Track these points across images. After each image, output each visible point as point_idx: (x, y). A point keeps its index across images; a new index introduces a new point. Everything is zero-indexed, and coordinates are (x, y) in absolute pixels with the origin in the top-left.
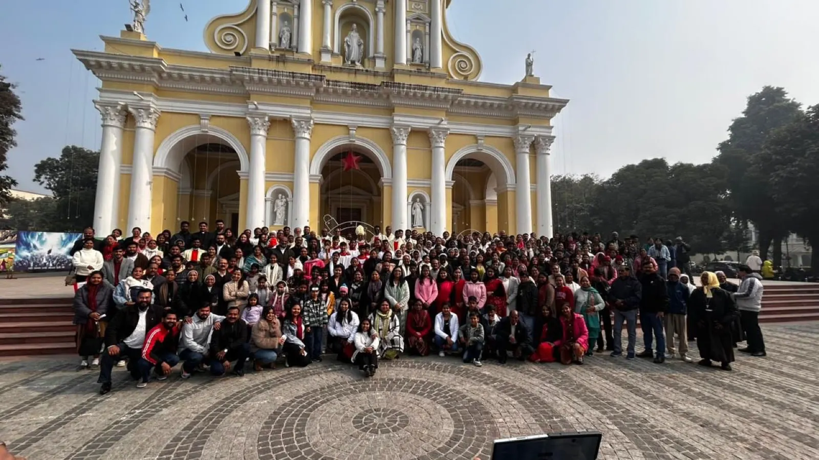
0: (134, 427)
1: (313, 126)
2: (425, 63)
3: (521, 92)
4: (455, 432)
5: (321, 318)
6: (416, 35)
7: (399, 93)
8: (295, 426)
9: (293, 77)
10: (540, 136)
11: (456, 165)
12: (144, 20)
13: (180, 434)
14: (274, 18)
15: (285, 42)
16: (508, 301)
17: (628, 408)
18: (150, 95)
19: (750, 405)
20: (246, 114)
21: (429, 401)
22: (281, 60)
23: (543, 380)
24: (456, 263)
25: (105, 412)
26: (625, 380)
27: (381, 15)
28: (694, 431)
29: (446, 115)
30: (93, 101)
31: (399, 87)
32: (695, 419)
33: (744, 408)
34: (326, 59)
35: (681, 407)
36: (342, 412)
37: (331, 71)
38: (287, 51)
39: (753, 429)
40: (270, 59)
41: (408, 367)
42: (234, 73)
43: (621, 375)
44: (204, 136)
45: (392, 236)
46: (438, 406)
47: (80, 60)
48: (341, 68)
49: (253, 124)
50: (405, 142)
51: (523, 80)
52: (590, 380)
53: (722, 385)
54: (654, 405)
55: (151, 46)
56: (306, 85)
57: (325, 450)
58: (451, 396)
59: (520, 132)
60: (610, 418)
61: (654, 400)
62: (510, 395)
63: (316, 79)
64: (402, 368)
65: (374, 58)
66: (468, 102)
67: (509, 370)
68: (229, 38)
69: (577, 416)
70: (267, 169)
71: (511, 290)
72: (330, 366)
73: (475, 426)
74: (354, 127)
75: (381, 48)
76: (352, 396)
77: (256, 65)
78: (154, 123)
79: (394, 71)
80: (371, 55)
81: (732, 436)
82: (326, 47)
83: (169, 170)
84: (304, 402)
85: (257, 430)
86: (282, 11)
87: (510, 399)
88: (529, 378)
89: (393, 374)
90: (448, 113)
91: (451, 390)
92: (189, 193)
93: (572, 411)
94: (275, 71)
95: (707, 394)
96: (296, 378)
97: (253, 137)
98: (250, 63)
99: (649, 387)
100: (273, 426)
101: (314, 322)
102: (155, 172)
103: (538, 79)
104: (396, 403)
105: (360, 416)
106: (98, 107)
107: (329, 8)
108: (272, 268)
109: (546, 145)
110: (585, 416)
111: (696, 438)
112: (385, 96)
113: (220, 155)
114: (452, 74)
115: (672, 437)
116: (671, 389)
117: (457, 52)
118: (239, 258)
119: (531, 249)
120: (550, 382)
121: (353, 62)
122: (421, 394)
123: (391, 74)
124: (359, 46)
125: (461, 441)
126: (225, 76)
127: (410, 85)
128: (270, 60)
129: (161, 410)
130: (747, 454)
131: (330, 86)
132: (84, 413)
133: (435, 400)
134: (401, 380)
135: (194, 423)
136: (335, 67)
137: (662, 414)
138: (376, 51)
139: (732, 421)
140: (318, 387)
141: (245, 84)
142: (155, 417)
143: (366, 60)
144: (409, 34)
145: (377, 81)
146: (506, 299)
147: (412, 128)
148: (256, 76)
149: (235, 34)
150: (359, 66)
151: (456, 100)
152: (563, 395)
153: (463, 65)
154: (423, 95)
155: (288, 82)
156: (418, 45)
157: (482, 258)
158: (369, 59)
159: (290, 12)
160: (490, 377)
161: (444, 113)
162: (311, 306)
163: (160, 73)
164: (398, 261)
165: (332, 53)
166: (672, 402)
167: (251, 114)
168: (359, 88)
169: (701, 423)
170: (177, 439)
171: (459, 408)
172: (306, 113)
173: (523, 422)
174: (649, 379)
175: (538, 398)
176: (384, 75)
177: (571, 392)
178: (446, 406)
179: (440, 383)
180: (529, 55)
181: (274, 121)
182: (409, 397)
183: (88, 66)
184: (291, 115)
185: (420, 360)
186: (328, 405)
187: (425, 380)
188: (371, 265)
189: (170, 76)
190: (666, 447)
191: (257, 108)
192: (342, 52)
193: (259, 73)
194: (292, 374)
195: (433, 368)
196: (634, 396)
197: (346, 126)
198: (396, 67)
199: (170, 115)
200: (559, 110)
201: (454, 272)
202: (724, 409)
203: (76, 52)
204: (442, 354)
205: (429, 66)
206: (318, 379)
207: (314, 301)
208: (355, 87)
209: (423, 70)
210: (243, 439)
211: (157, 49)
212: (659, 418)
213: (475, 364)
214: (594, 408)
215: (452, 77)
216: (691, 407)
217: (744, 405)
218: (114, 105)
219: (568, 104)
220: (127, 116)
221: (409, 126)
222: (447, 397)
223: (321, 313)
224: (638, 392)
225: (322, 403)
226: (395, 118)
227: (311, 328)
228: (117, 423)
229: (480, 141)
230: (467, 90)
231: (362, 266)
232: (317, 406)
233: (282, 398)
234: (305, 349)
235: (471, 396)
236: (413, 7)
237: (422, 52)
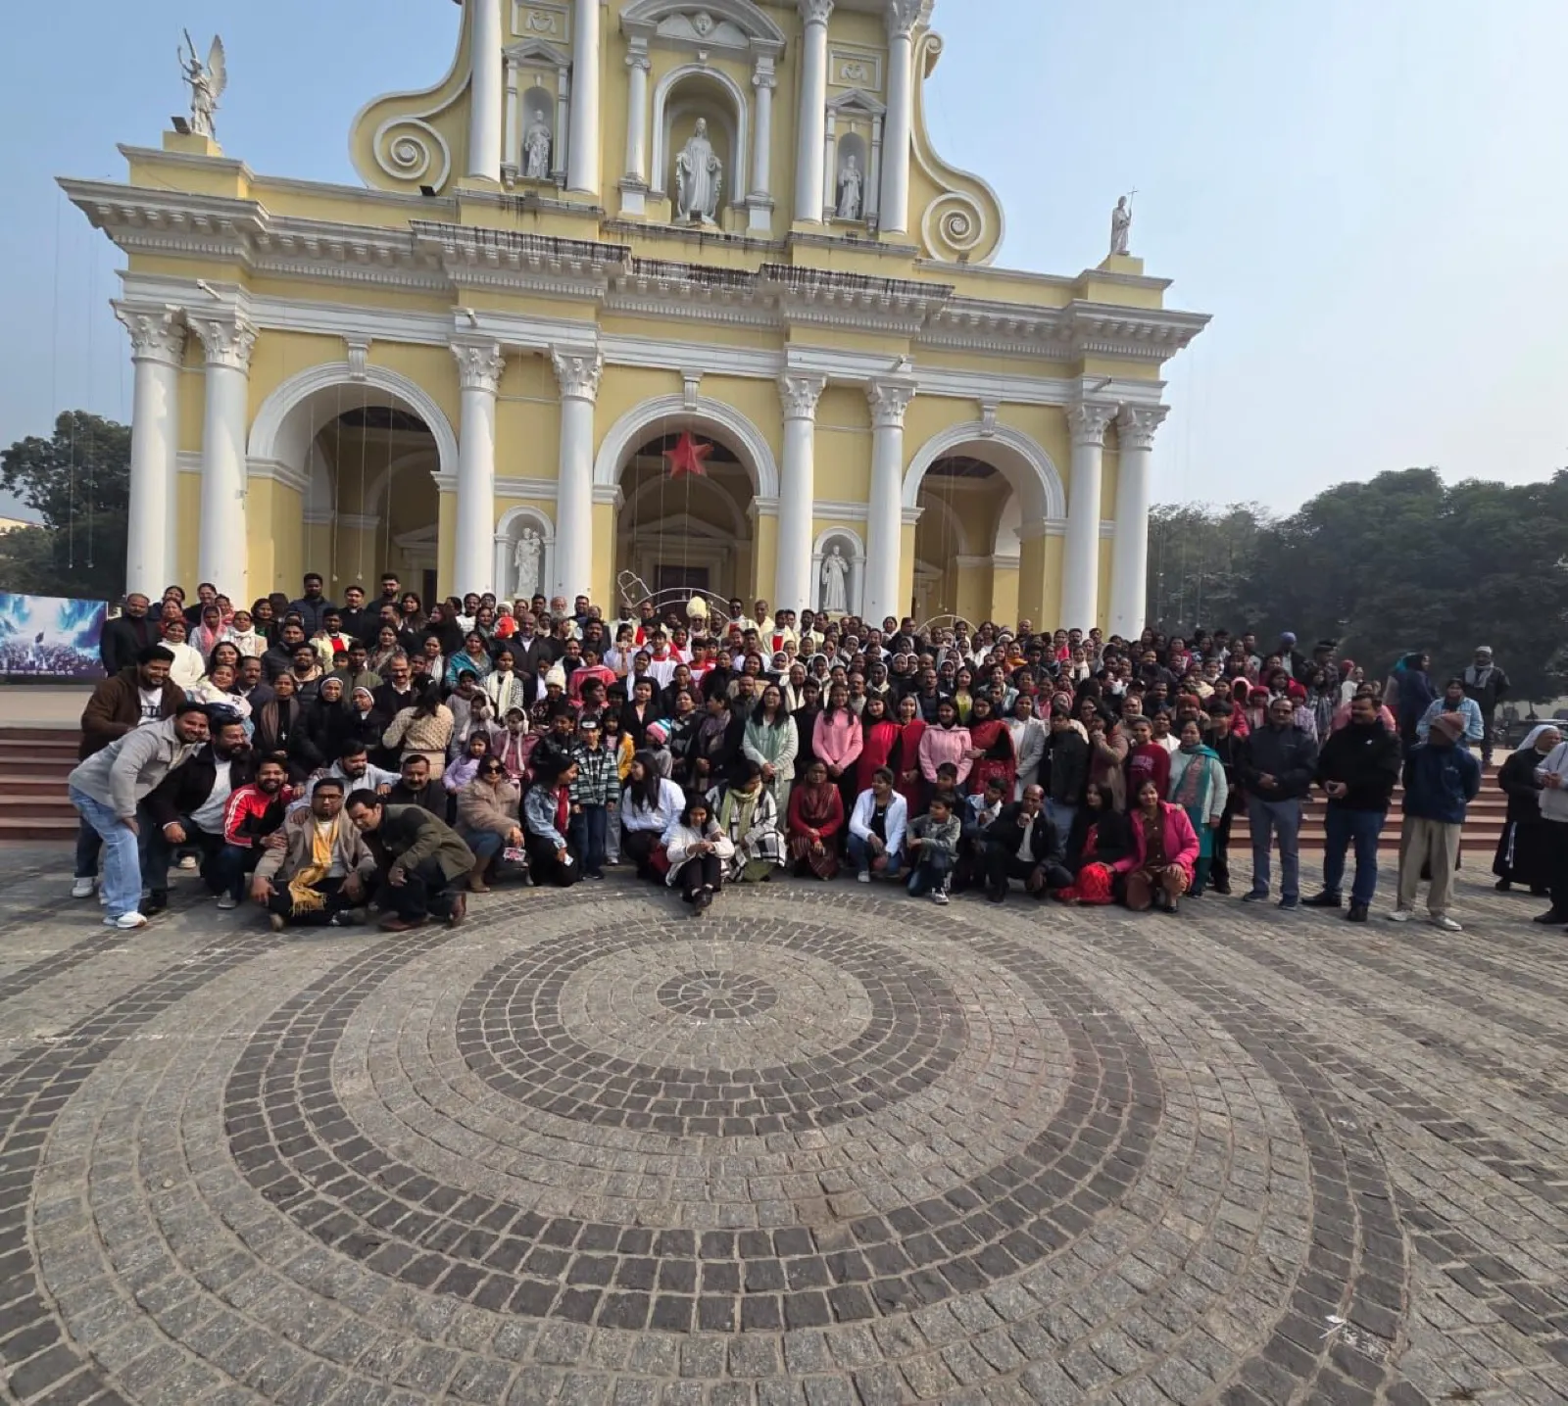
0: (210, 977)
1: (601, 370)
2: (867, 219)
3: (1095, 295)
4: (874, 1023)
5: (603, 787)
6: (848, 147)
7: (802, 293)
8: (537, 993)
9: (556, 250)
10: (1131, 404)
11: (929, 471)
12: (214, 105)
13: (300, 995)
14: (512, 99)
15: (537, 161)
16: (1020, 771)
17: (1262, 1001)
18: (234, 289)
19: (1545, 1011)
20: (449, 339)
21: (824, 963)
22: (527, 206)
23: (1079, 938)
24: (905, 684)
25: (153, 948)
26: (1267, 947)
27: (765, 95)
28: (1403, 1051)
29: (912, 350)
30: (112, 302)
31: (802, 278)
32: (1409, 1030)
33: (1529, 1016)
34: (634, 207)
35: (1384, 1005)
36: (637, 973)
37: (644, 238)
38: (543, 184)
39: (1542, 1057)
40: (503, 204)
41: (788, 898)
42: (420, 237)
43: (1259, 938)
44: (354, 389)
45: (769, 624)
46: (844, 975)
47: (76, 202)
48: (667, 230)
49: (466, 362)
50: (811, 414)
51: (1100, 267)
52: (1189, 944)
53: (1487, 968)
54: (1322, 999)
55: (231, 169)
56: (587, 270)
57: (596, 1041)
58: (872, 956)
59: (1085, 395)
60: (1219, 1018)
61: (1327, 989)
62: (1003, 962)
63: (608, 256)
64: (774, 900)
65: (745, 206)
66: (964, 319)
67: (1008, 915)
68: (408, 151)
69: (1147, 1009)
70: (497, 470)
71: (1028, 747)
72: (620, 889)
73: (918, 1016)
74: (695, 374)
75: (763, 183)
76: (662, 947)
77: (470, 218)
78: (246, 355)
79: (793, 239)
80: (739, 197)
81: (1488, 1067)
82: (633, 175)
83: (282, 465)
84: (559, 951)
85: (458, 998)
86: (529, 83)
87: (1003, 969)
88: (1050, 933)
89: (753, 910)
90: (915, 345)
91: (875, 947)
92: (328, 522)
93: (1137, 999)
94: (514, 234)
95: (1449, 984)
96: (546, 906)
97: (465, 394)
98: (458, 214)
99: (1319, 964)
100: (491, 991)
101: (586, 796)
102: (252, 468)
103: (1139, 262)
104: (753, 964)
105: (675, 983)
106: (121, 315)
107: (640, 76)
108: (501, 680)
109: (1145, 427)
110: (1165, 1011)
111: (1405, 1066)
112: (768, 301)
113: (391, 436)
114: (930, 246)
115: (1350, 1061)
116: (1369, 970)
117: (944, 191)
118: (433, 658)
119: (1085, 664)
120: (1096, 944)
121: (696, 216)
122: (810, 950)
123: (785, 245)
124: (712, 174)
125: (883, 1041)
126: (401, 246)
127: (830, 273)
128: (502, 208)
129: (265, 952)
130: (1516, 1103)
131: (642, 275)
132: (113, 947)
133: (836, 962)
134: (768, 921)
135: (329, 979)
136: (653, 228)
137: (1338, 1017)
138: (750, 188)
139: (1496, 1038)
140: (592, 927)
141: (446, 265)
142: (252, 963)
143: (727, 211)
144: (831, 144)
145: (751, 263)
146: (1015, 768)
147: (829, 379)
148: (471, 246)
149: (423, 145)
150: (709, 225)
151: (935, 312)
152: (1121, 968)
153: (958, 225)
154: (857, 298)
155: (544, 262)
156: (850, 175)
157: (967, 678)
158: (734, 207)
159: (548, 87)
160: (963, 926)
161: (907, 344)
162: (583, 761)
163: (254, 235)
164: (778, 677)
165: (648, 193)
166: (1365, 994)
167: (461, 340)
168: (709, 279)
169: (1423, 1038)
170: (294, 1005)
171: (888, 980)
172: (586, 338)
173: (1023, 1013)
174: (1322, 951)
175: (1063, 972)
176: (768, 247)
177: (1141, 965)
178: (860, 976)
179: (854, 932)
180: (1122, 200)
181: (512, 356)
182: (782, 953)
183: (97, 219)
184: (550, 344)
185: (815, 885)
186: (609, 961)
187: (821, 924)
188: (715, 682)
189: (276, 241)
190: (1334, 1078)
191: (473, 326)
192: (672, 190)
193: (477, 239)
194: (538, 898)
195: (840, 903)
196: (1282, 980)
197: (678, 372)
198: (796, 228)
199: (277, 338)
200: (1184, 340)
201: (899, 702)
202: (1481, 1015)
203: (67, 185)
204: (864, 877)
205: (877, 228)
206: (592, 912)
207: (590, 751)
208: (699, 278)
209: (862, 236)
210: (428, 1013)
211: (246, 176)
212: (1331, 1024)
213: (933, 900)
214: (1187, 997)
215: (929, 256)
216: (1409, 1006)
217: (1532, 1009)
218: (157, 312)
219: (1207, 326)
220: (185, 338)
221: (822, 374)
222: (863, 958)
223: (604, 777)
224: (1291, 972)
225: (597, 955)
226: (791, 355)
227: (582, 806)
228: (176, 968)
229: (987, 415)
230: (963, 288)
231: (697, 685)
232: (585, 961)
233: (514, 942)
234: (569, 851)
235: (914, 958)
236: (843, 74)
237: (861, 190)
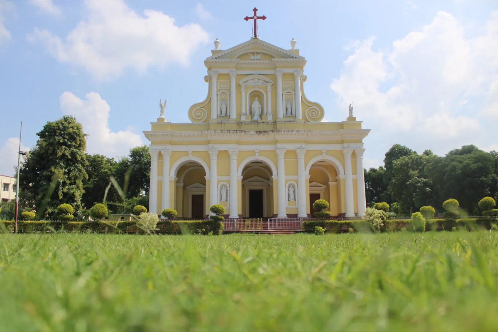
1: (239, 152)
9: (229, 132)
15: (224, 112)
18: (169, 145)
22: (223, 123)
27: (269, 93)
31: (279, 132)
34: (243, 118)
37: (246, 125)
40: (218, 123)
42: (204, 133)
44: (189, 161)
48: (250, 123)
49: (211, 154)
50: (283, 157)
56: (235, 135)
59: (345, 148)
63: (239, 132)
65: (267, 115)
68: (199, 114)
74: (257, 151)
75: (270, 110)
77: (212, 127)
78: (170, 157)
79: (277, 122)
80: (265, 113)
82: (243, 112)
83: (175, 177)
94: (221, 131)
97: (211, 160)
98: (209, 126)
102: (171, 179)
107: (243, 93)
112: (272, 136)
114: (308, 119)
117: (310, 107)
121: (256, 119)
124: (259, 108)
126: (199, 134)
131: (246, 134)
136: (247, 122)
138: (267, 111)
141: (208, 137)
144: (284, 101)
145: (269, 129)
147: (287, 150)
149: (201, 112)
150: (259, 120)
151: (309, 134)
153: (314, 113)
154: (290, 135)
155: (227, 135)
156: (289, 106)
163: (173, 135)
165: (246, 115)
167: (210, 150)
172: (235, 147)
176: (271, 124)
180: (350, 104)
181: (220, 152)
184: (228, 149)
189: (176, 136)
191: (213, 147)
192: (251, 113)
193: (214, 132)
197: (253, 151)
199: (176, 153)
203: (144, 132)
205: (295, 117)
209: (292, 120)
218: (156, 151)
220: (159, 155)
226: (278, 145)
229: (323, 153)
236: (286, 86)
237: (291, 109)
